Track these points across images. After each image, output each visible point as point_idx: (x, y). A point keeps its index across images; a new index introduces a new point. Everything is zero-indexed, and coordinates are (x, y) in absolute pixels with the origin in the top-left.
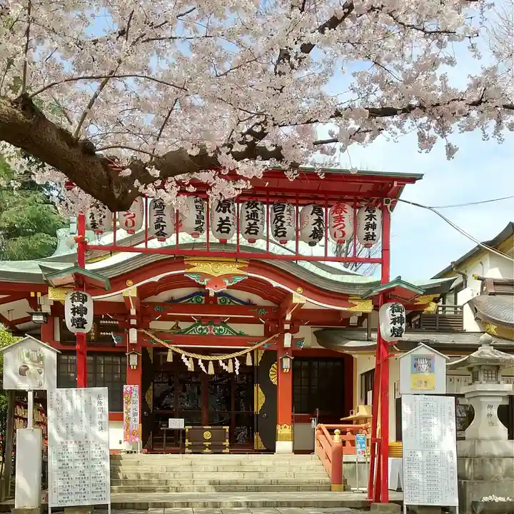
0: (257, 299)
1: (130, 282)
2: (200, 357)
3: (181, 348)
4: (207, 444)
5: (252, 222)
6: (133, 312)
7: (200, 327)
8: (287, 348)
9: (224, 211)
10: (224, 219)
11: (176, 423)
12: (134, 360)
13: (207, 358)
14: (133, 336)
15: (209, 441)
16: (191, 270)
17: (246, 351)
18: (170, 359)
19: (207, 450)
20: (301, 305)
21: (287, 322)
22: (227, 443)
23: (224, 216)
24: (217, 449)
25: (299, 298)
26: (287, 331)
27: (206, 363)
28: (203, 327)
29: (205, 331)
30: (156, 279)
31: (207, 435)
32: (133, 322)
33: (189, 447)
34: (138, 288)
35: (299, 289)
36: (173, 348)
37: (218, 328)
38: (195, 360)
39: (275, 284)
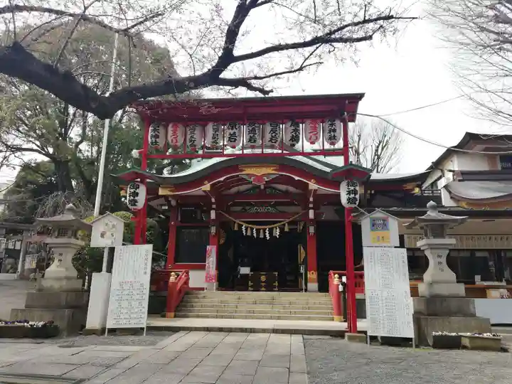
0: (291, 189)
1: (206, 182)
2: (255, 227)
3: (243, 221)
4: (263, 284)
5: (252, 135)
6: (213, 200)
7: (256, 208)
8: (311, 220)
9: (232, 129)
11: (245, 270)
12: (213, 230)
13: (258, 227)
14: (213, 215)
15: (264, 282)
16: (244, 173)
17: (284, 222)
18: (236, 228)
19: (263, 289)
20: (315, 191)
21: (311, 203)
22: (276, 284)
23: (232, 132)
24: (269, 288)
25: (313, 186)
26: (311, 208)
27: (258, 231)
28: (258, 208)
29: (259, 210)
30: (222, 179)
31: (263, 278)
32: (214, 206)
33: (251, 286)
34: (211, 185)
35: (313, 181)
36: (238, 222)
37: (267, 208)
38: (252, 229)
39: (297, 178)
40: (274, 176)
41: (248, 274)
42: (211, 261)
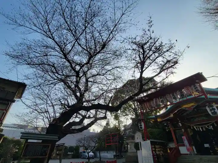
1: (171, 114)
2: (200, 126)
12: (183, 130)
16: (183, 107)
18: (192, 128)
29: (199, 119)
30: (176, 112)
32: (180, 121)
35: (213, 103)
36: (192, 125)
37: (202, 118)
38: (199, 128)
40: (196, 106)
41: (208, 147)
42: (186, 142)
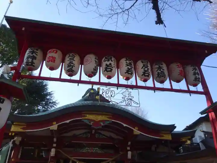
3: (77, 159)
6: (55, 140)
7: (87, 148)
8: (129, 159)
10: (108, 64)
14: (53, 152)
16: (85, 118)
17: (109, 161)
20: (137, 136)
21: (128, 146)
23: (108, 63)
26: (129, 150)
28: (88, 149)
29: (89, 151)
32: (55, 145)
34: (58, 126)
35: (136, 128)
36: (73, 159)
37: (96, 149)
39: (125, 125)
40: (108, 122)
